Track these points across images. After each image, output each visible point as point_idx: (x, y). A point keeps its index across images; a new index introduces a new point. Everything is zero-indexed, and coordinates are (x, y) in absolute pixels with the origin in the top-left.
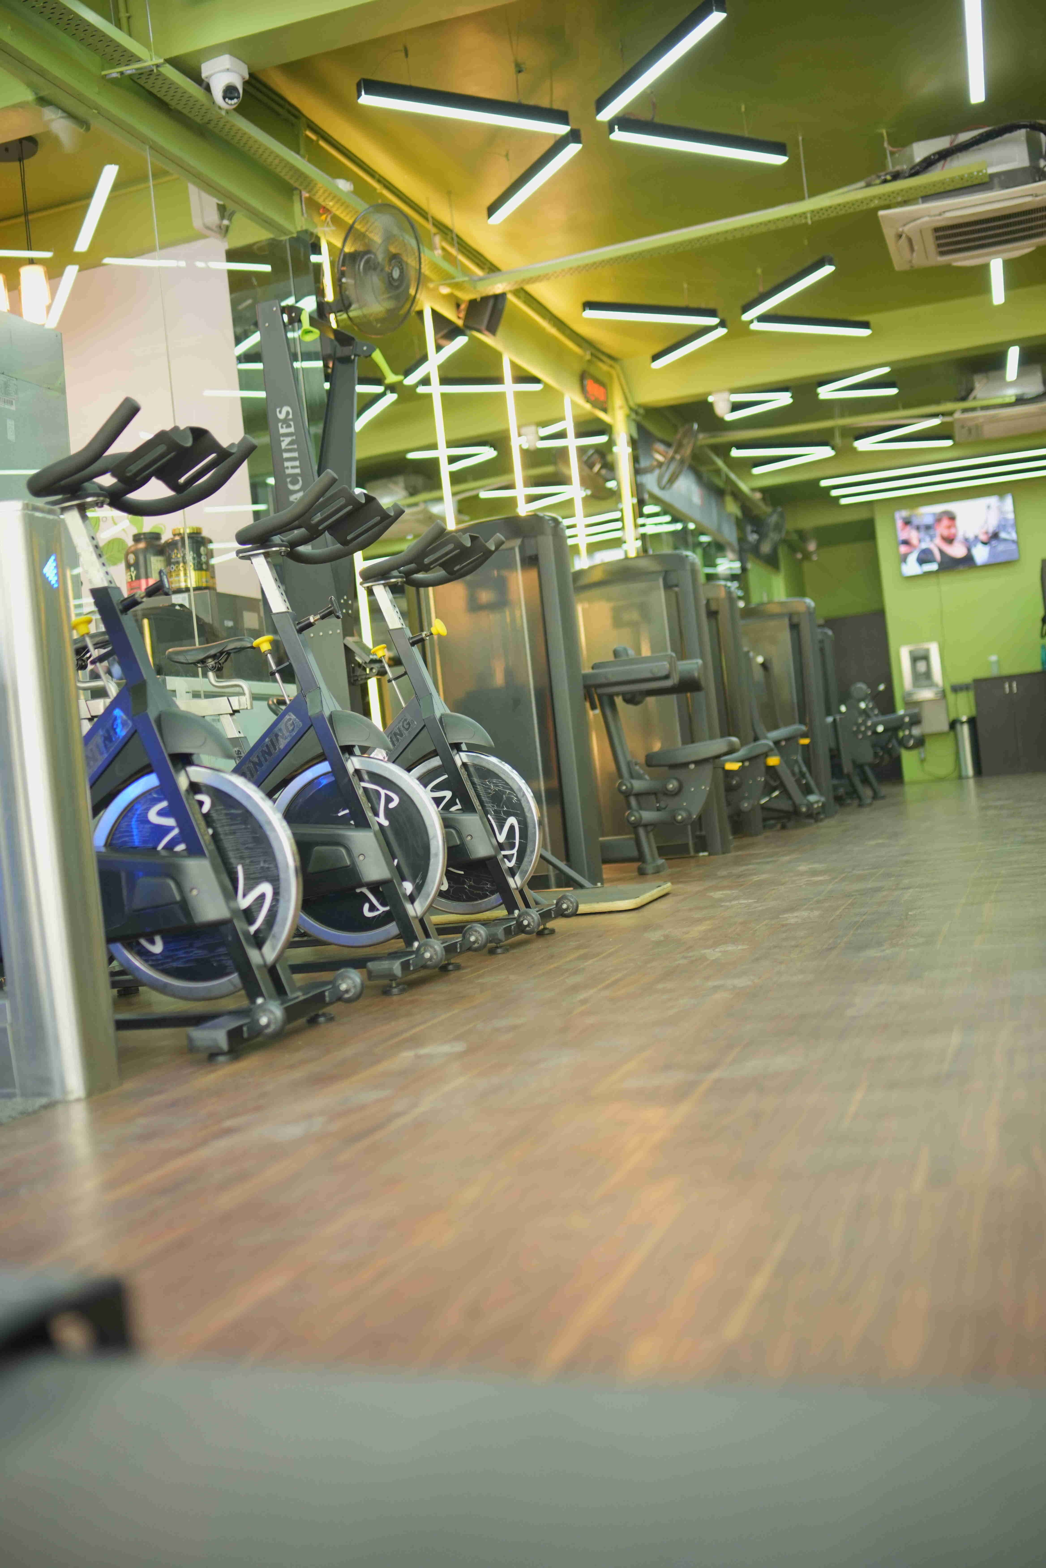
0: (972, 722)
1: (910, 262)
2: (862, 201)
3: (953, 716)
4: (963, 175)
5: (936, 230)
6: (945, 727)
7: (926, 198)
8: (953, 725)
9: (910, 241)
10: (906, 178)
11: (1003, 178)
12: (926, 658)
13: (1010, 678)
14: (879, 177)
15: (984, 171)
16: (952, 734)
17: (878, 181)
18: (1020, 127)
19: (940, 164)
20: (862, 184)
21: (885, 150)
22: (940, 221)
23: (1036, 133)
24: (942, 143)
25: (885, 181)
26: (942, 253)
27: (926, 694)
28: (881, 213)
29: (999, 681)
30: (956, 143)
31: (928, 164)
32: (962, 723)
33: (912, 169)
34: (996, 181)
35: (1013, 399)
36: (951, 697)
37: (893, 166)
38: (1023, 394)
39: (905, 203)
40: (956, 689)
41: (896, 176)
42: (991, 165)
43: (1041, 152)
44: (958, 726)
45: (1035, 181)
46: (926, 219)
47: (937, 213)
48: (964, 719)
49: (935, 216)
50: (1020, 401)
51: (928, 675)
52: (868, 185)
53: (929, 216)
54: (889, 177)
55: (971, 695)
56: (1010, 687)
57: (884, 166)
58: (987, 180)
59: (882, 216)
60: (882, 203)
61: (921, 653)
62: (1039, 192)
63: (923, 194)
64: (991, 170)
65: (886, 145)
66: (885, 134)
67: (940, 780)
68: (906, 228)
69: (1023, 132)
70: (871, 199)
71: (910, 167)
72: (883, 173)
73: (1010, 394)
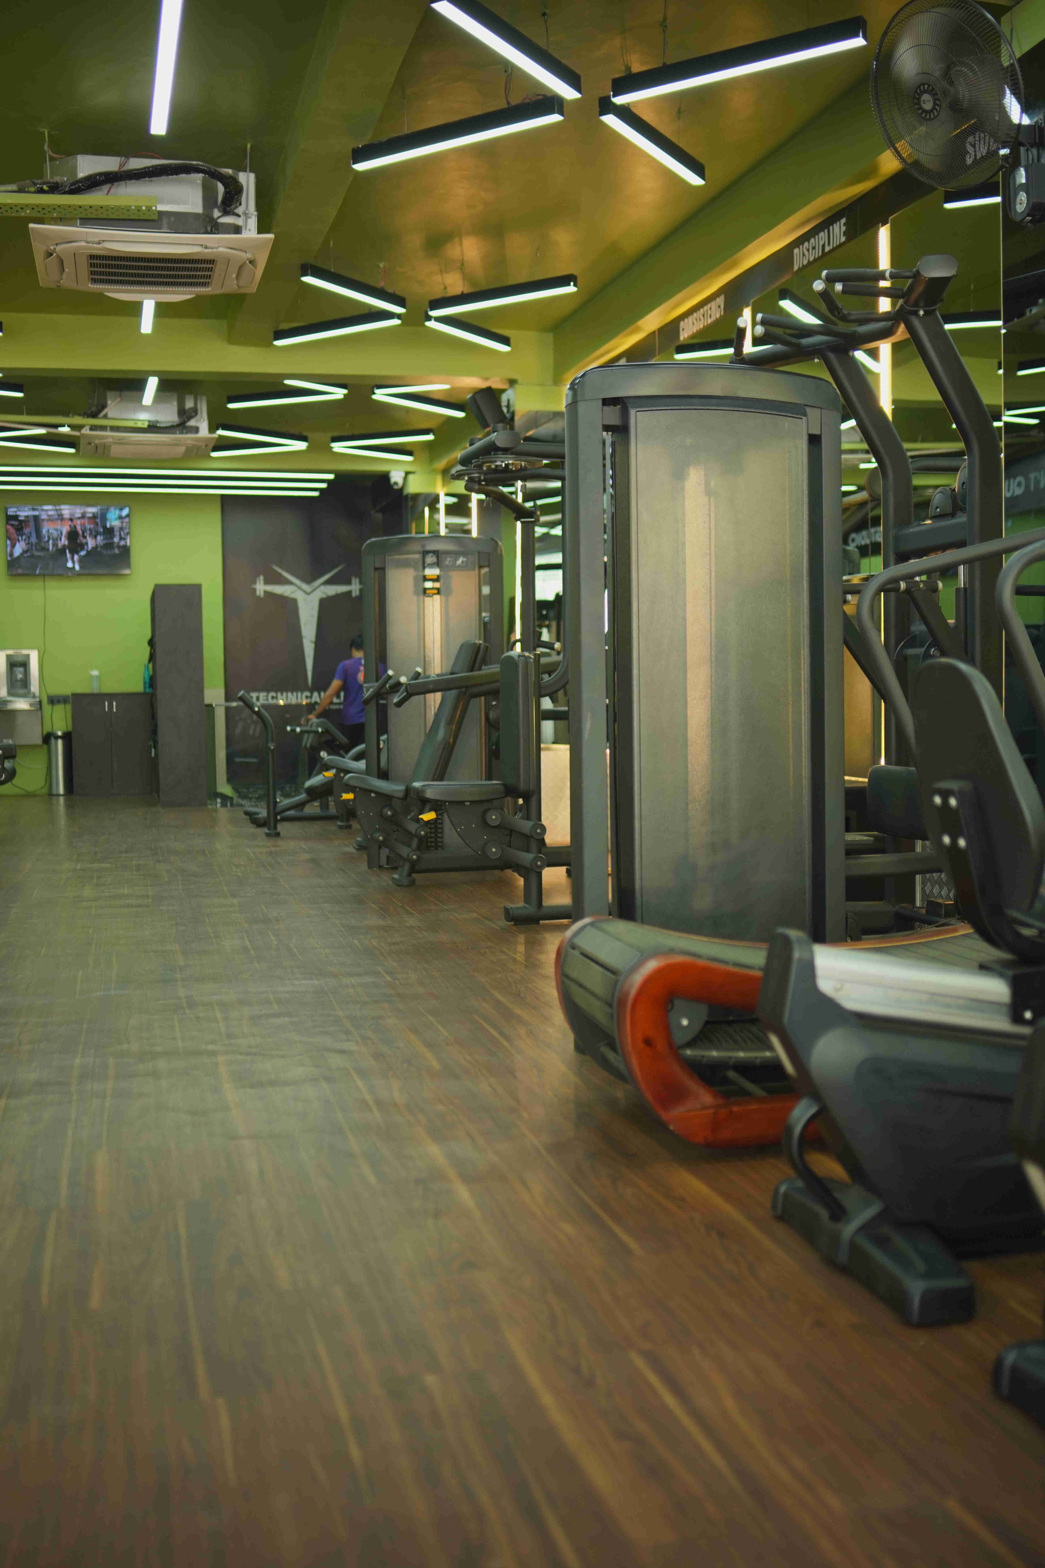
0: (67, 737)
1: (59, 282)
2: (11, 207)
3: (47, 729)
4: (130, 207)
5: (92, 257)
6: (39, 741)
7: (86, 221)
8: (48, 738)
9: (61, 262)
10: (65, 193)
11: (172, 219)
12: (25, 664)
13: (111, 696)
14: (35, 184)
15: (154, 208)
16: (45, 746)
17: (32, 189)
18: (197, 170)
19: (106, 188)
20: (14, 187)
21: (45, 152)
22: (97, 249)
23: (214, 181)
24: (109, 164)
25: (41, 191)
26: (94, 281)
27: (21, 704)
28: (31, 225)
29: (98, 698)
30: (125, 168)
31: (93, 183)
32: (57, 737)
33: (72, 184)
34: (165, 221)
35: (146, 425)
36: (47, 707)
37: (52, 177)
38: (157, 422)
39: (60, 220)
40: (54, 700)
41: (55, 189)
42: (162, 202)
43: (216, 201)
44: (53, 740)
45: (206, 233)
46: (83, 244)
47: (96, 240)
48: (60, 733)
49: (93, 243)
50: (153, 428)
51: (25, 683)
52: (21, 191)
53: (87, 242)
54: (45, 188)
55: (69, 707)
56: (111, 706)
57: (41, 175)
58: (156, 217)
59: (33, 229)
60: (35, 214)
61: (20, 659)
62: (209, 245)
63: (83, 216)
64: (161, 208)
65: (46, 148)
66: (46, 133)
67: (29, 795)
68: (58, 248)
69: (201, 175)
70: (23, 207)
71: (71, 181)
72: (39, 181)
73: (143, 418)
